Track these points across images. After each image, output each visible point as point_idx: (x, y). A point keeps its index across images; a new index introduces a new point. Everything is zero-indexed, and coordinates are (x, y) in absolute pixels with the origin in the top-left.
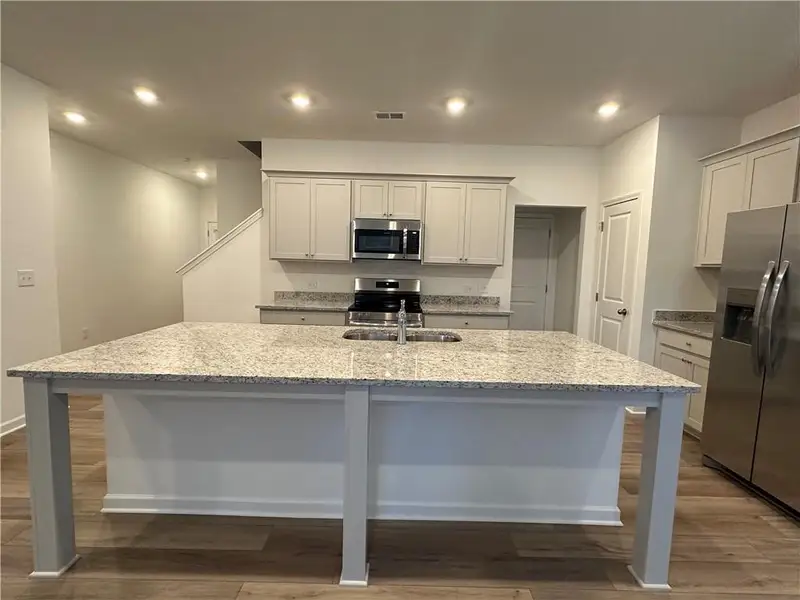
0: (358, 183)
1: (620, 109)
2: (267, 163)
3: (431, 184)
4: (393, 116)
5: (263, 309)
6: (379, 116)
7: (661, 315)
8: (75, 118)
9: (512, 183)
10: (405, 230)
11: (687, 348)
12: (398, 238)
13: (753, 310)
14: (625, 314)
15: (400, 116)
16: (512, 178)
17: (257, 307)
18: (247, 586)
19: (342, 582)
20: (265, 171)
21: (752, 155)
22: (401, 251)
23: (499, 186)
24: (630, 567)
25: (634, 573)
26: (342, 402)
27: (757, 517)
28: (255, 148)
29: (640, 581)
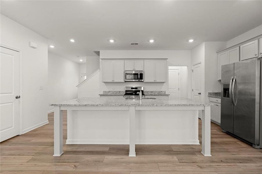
0: (126, 61)
1: (194, 41)
2: (101, 57)
3: (145, 61)
4: (135, 44)
5: (101, 95)
6: (132, 44)
7: (210, 94)
8: (52, 47)
9: (167, 60)
10: (139, 73)
11: (217, 102)
12: (137, 76)
13: (229, 89)
14: (200, 94)
15: (137, 44)
16: (167, 59)
17: (99, 95)
18: (106, 157)
19: (130, 156)
20: (101, 59)
21: (229, 51)
22: (138, 79)
23: (164, 61)
24: (201, 152)
25: (203, 153)
26: (128, 110)
27: (236, 142)
28: (98, 53)
29: (204, 155)
